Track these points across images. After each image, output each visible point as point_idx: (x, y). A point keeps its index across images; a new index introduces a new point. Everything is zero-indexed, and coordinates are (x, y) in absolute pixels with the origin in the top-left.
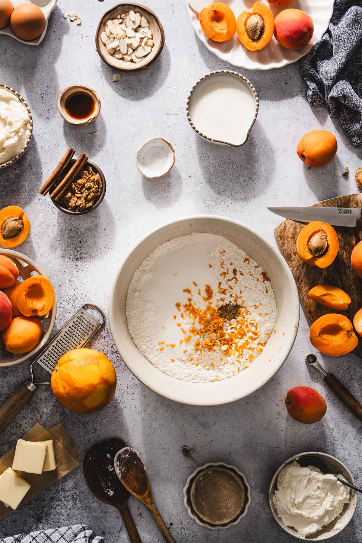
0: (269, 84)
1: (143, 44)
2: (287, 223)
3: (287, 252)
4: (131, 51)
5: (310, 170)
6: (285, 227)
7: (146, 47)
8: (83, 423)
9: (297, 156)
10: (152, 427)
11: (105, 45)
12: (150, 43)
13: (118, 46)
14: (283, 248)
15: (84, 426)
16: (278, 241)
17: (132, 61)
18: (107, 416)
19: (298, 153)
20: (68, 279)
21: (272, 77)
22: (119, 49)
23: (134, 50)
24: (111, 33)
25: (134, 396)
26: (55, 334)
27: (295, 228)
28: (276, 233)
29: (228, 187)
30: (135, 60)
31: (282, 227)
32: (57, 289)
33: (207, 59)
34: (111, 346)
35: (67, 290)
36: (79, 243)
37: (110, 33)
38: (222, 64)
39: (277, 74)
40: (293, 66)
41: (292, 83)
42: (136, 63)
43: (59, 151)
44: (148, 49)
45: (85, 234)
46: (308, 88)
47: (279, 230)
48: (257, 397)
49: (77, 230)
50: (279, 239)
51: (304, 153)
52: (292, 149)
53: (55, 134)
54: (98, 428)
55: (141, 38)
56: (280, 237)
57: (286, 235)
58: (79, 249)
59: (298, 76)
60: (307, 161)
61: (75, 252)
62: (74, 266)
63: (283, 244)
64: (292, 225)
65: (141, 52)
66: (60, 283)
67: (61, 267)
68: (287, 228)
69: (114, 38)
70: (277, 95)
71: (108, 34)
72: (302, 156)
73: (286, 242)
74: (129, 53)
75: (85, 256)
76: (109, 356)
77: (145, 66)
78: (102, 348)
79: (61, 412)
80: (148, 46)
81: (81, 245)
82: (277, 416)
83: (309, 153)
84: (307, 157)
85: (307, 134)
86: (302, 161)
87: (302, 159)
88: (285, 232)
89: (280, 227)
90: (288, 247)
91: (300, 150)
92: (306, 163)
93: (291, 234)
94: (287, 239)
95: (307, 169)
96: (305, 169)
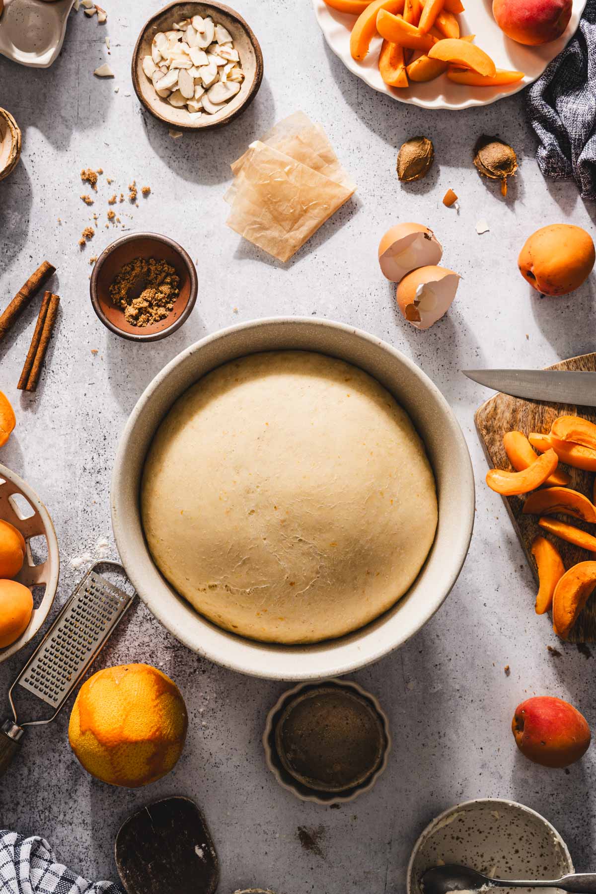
0: (465, 137)
1: (224, 78)
2: (499, 401)
3: (499, 456)
4: (200, 91)
5: (542, 300)
6: (496, 408)
7: (229, 84)
9: (519, 273)
10: (241, 790)
11: (150, 81)
12: (237, 73)
13: (177, 83)
14: (492, 450)
16: (481, 437)
17: (203, 110)
19: (520, 268)
20: (81, 508)
21: (471, 123)
22: (178, 90)
23: (207, 90)
24: (163, 59)
25: (207, 732)
26: (57, 613)
27: (514, 411)
28: (478, 421)
29: (386, 333)
30: (209, 108)
31: (490, 408)
32: (60, 527)
33: (346, 88)
34: (163, 636)
35: (80, 528)
36: (102, 439)
37: (159, 58)
38: (375, 97)
39: (481, 117)
40: (512, 103)
42: (209, 114)
43: (65, 265)
44: (234, 87)
45: (114, 423)
46: (539, 142)
47: (484, 416)
48: (442, 734)
49: (100, 415)
50: (484, 432)
51: (532, 269)
52: (510, 261)
53: (57, 232)
55: (219, 67)
56: (486, 428)
57: (496, 423)
58: (102, 452)
59: (521, 120)
60: (537, 284)
61: (96, 456)
62: (93, 484)
63: (492, 442)
64: (508, 406)
65: (219, 93)
66: (67, 517)
67: (67, 486)
68: (499, 411)
69: (168, 68)
71: (158, 59)
72: (528, 274)
73: (497, 437)
74: (197, 96)
76: (159, 655)
77: (226, 119)
78: (147, 639)
79: (68, 763)
80: (232, 80)
81: (106, 442)
82: (481, 771)
83: (541, 269)
84: (537, 276)
85: (537, 232)
86: (528, 284)
87: (528, 280)
88: (495, 419)
89: (486, 409)
90: (500, 448)
91: (525, 263)
92: (536, 287)
93: (508, 422)
94: (499, 432)
95: (538, 299)
96: (533, 298)
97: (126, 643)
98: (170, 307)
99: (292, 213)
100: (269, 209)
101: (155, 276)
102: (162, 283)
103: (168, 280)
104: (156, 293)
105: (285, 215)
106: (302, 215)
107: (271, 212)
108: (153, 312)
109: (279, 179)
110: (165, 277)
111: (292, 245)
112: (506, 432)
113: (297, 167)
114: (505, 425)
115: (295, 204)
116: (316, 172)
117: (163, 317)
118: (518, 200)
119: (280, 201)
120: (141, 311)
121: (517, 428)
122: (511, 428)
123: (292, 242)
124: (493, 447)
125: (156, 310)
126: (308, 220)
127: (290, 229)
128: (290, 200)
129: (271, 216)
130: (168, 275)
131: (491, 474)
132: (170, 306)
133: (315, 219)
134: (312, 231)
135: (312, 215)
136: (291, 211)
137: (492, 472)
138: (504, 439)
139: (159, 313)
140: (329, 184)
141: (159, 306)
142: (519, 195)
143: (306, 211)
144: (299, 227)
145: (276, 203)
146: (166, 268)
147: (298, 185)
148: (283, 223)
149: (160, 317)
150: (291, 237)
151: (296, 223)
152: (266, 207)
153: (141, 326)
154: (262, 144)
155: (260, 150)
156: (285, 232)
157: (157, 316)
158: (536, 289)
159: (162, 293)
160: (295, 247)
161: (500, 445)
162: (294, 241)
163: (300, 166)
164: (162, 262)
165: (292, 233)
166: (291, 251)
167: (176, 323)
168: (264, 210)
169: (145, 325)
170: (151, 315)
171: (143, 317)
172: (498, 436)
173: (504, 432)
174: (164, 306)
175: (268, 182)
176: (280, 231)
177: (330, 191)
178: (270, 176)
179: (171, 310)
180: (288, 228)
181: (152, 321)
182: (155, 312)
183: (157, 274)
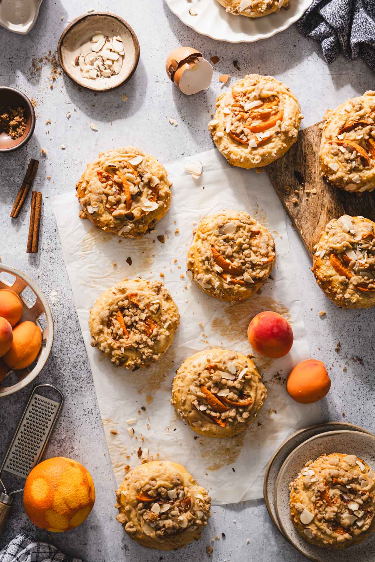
8: (58, 441)
15: (59, 445)
18: (87, 433)
36: (54, 231)
41: (302, 45)
54: (76, 447)
58: (53, 239)
61: (50, 242)
62: (48, 258)
70: (284, 59)
81: (56, 233)
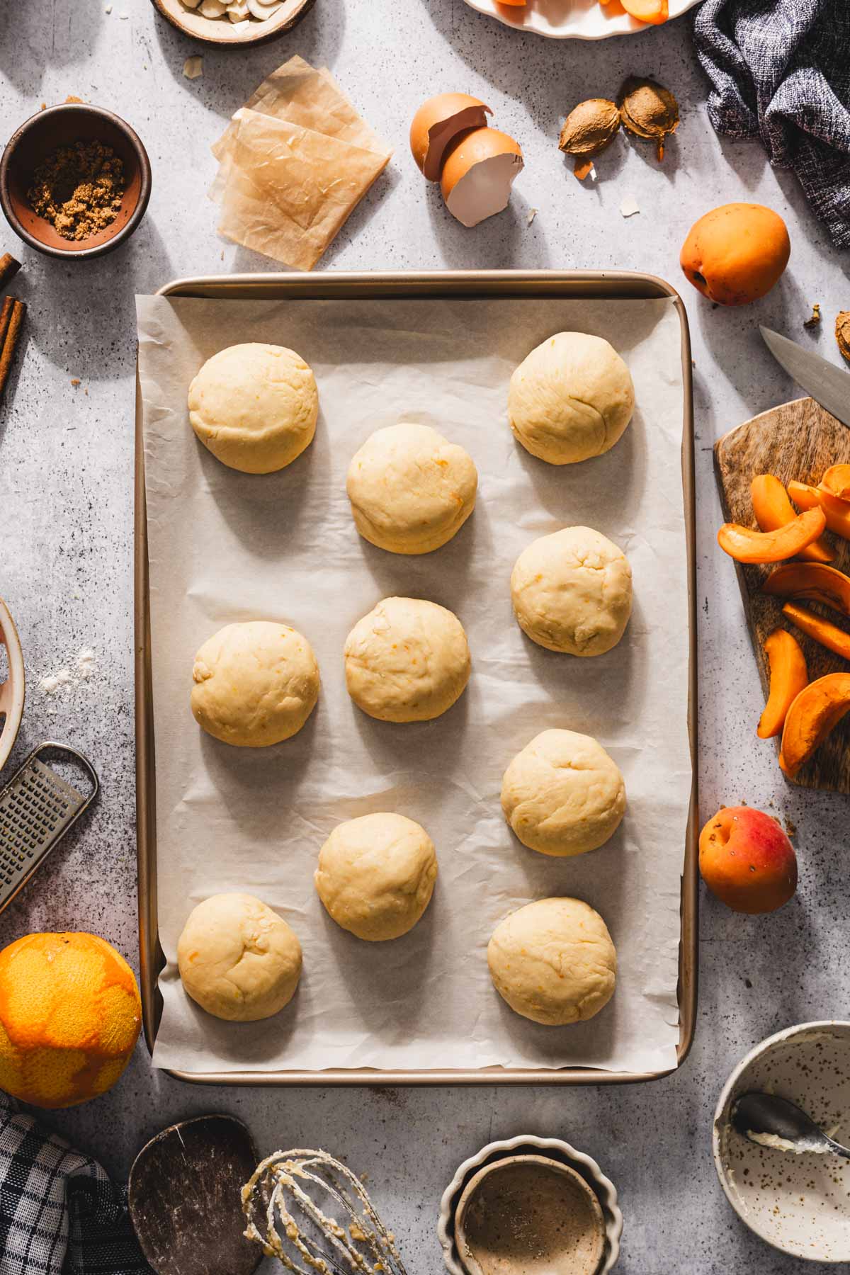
2: (754, 429)
3: (741, 507)
5: (715, 311)
6: (747, 439)
9: (682, 273)
14: (731, 498)
16: (721, 476)
19: (684, 268)
20: (57, 605)
21: (614, 58)
27: (773, 447)
31: (740, 437)
35: (54, 635)
39: (628, 50)
46: (711, 87)
47: (729, 446)
49: (82, 474)
51: (701, 269)
52: (669, 254)
57: (745, 460)
58: (86, 526)
60: (707, 289)
61: (77, 533)
62: (74, 572)
63: (735, 485)
64: (766, 438)
66: (36, 619)
67: (37, 575)
68: (751, 443)
72: (695, 277)
73: (743, 479)
75: (104, 543)
81: (91, 512)
83: (713, 269)
84: (709, 278)
85: (706, 215)
86: (695, 289)
87: (695, 285)
88: (744, 453)
89: (733, 438)
90: (745, 495)
91: (690, 261)
92: (708, 294)
93: (761, 461)
94: (747, 473)
95: (709, 310)
96: (701, 308)
97: (120, 798)
98: (118, 205)
99: (307, 202)
100: (275, 201)
101: (87, 164)
102: (99, 173)
103: (107, 166)
104: (94, 189)
105: (299, 205)
106: (322, 202)
107: (278, 205)
108: (95, 216)
109: (282, 157)
110: (102, 164)
111: (315, 246)
112: (757, 474)
113: (304, 135)
114: (757, 464)
115: (309, 188)
116: (332, 138)
117: (109, 221)
118: (681, 168)
119: (288, 188)
120: (77, 218)
121: (773, 471)
122: (765, 470)
123: (315, 242)
124: (735, 492)
125: (99, 213)
126: (331, 208)
127: (309, 224)
128: (302, 184)
129: (279, 211)
130: (104, 160)
131: (727, 529)
132: (117, 202)
133: (341, 205)
134: (340, 222)
135: (336, 200)
136: (306, 199)
137: (728, 527)
138: (752, 485)
139: (103, 215)
140: (353, 152)
141: (101, 206)
142: (682, 162)
143: (325, 196)
144: (321, 220)
145: (282, 190)
146: (100, 151)
147: (309, 161)
148: (298, 218)
149: (104, 220)
150: (312, 235)
151: (315, 214)
152: (269, 198)
153: (81, 238)
154: (250, 111)
155: (248, 120)
156: (302, 230)
157: (101, 220)
158: (707, 297)
159: (101, 188)
160: (319, 248)
161: (746, 491)
162: (317, 241)
163: (308, 134)
164: (94, 143)
165: (312, 230)
166: (314, 255)
167: (130, 223)
168: (267, 204)
169: (85, 236)
170: (93, 221)
171: (81, 227)
172: (745, 478)
173: (754, 473)
174: (109, 205)
175: (266, 163)
176: (295, 230)
177: (355, 161)
178: (268, 155)
179: (117, 209)
180: (305, 224)
181: (95, 229)
182: (97, 215)
183: (89, 162)
